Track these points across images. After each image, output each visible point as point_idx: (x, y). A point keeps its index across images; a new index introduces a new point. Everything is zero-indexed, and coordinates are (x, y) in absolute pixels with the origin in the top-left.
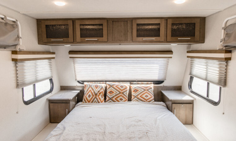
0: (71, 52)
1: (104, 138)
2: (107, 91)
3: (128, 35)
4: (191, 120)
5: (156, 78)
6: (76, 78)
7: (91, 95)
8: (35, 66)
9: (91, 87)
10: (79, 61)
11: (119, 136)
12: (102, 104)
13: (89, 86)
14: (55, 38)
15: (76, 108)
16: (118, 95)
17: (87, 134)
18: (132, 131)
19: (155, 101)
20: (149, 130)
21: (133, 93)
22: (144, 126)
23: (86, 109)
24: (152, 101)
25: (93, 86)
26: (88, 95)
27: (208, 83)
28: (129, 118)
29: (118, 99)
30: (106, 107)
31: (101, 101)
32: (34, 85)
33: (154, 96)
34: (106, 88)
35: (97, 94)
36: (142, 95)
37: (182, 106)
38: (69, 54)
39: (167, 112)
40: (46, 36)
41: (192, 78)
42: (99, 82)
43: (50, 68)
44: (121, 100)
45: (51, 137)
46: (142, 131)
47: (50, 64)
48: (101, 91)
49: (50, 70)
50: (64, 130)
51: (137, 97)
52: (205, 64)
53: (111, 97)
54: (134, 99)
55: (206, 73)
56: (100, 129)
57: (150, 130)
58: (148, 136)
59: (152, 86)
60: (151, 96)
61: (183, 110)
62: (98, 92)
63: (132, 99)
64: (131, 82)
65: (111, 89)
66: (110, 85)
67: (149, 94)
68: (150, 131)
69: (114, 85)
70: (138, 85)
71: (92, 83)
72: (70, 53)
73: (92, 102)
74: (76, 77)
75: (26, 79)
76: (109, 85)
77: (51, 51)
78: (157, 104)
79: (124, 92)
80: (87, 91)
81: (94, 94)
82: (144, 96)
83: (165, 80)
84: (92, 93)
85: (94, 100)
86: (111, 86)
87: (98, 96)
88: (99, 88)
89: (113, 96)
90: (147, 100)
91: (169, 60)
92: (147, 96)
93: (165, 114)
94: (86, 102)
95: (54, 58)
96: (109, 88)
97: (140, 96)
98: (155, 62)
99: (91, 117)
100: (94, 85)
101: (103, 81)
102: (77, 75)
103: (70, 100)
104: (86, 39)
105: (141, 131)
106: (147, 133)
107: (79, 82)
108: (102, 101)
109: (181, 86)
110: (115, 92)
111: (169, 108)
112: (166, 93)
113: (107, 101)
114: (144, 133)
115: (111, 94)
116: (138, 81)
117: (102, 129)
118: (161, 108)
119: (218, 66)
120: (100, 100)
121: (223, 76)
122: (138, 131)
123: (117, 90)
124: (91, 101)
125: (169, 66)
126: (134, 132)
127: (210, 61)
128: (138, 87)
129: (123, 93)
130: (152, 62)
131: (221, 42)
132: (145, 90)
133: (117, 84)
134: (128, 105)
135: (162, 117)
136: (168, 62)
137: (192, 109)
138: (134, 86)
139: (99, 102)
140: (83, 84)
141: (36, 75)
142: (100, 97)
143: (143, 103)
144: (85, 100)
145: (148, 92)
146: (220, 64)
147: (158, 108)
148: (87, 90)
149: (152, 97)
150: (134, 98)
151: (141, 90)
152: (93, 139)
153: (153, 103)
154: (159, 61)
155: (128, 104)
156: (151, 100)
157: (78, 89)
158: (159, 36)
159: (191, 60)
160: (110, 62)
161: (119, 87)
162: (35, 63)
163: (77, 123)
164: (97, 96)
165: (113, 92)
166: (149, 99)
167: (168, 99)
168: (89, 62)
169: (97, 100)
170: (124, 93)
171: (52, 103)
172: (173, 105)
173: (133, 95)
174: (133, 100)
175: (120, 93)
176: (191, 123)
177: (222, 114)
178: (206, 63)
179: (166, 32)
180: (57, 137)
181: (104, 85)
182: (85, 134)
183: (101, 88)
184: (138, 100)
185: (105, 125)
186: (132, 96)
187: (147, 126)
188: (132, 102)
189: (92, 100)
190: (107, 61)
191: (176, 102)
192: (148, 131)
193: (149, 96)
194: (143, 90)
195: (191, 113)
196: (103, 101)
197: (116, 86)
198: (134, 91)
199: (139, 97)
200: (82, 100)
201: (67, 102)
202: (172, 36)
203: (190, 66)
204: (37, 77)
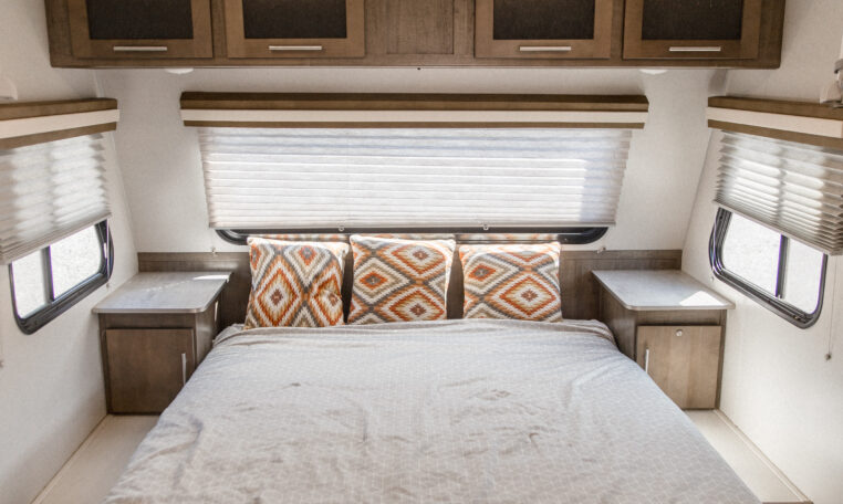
0: (191, 99)
1: (365, 454)
2: (356, 274)
3: (457, 30)
4: (713, 391)
5: (572, 212)
6: (211, 217)
7: (283, 290)
8: (48, 168)
9: (284, 258)
10: (225, 140)
11: (425, 447)
12: (336, 332)
13: (272, 253)
14: (130, 41)
15: (219, 350)
16: (405, 294)
17: (295, 444)
18: (476, 432)
19: (566, 316)
20: (541, 424)
21: (470, 284)
22: (521, 412)
23: (265, 351)
24: (552, 318)
25: (291, 253)
26: (272, 291)
27: (784, 240)
28: (457, 384)
29: (406, 309)
30: (355, 343)
31: (329, 318)
32: (47, 252)
33: (562, 295)
34: (349, 259)
35: (311, 286)
36: (508, 292)
37: (679, 334)
38: (183, 108)
39: (614, 361)
40: (86, 30)
41: (723, 218)
42: (315, 236)
43: (97, 173)
44: (418, 314)
45: (151, 458)
46: (512, 429)
47: (98, 153)
48: (328, 275)
49: (99, 183)
50: (199, 432)
51: (486, 298)
52: (776, 160)
53: (371, 301)
54: (475, 310)
55: (776, 199)
56: (347, 426)
57: (546, 426)
58: (536, 446)
59: (554, 249)
60: (548, 294)
61: (679, 353)
62: (317, 277)
63: (465, 308)
64: (461, 233)
65: (374, 265)
66: (369, 249)
67: (539, 285)
68: (543, 429)
69: (384, 247)
70: (494, 249)
71: (286, 239)
72: (186, 103)
73: (290, 323)
74: (210, 211)
75: (20, 226)
76: (363, 246)
77: (99, 95)
78: (573, 330)
79: (430, 279)
80: (264, 277)
81: (296, 288)
82: (517, 296)
83: (613, 223)
84: (287, 281)
85: (296, 314)
86: (371, 253)
87: (316, 297)
88: (319, 261)
89: (380, 296)
90: (529, 314)
91: (630, 135)
92: (529, 296)
93: (606, 368)
94: (261, 326)
95: (112, 126)
96: (364, 261)
97: (503, 297)
98: (572, 144)
99: (297, 385)
100: (296, 247)
101: (335, 231)
102: (216, 205)
103: (194, 314)
104: (271, 48)
105: (509, 431)
106: (531, 435)
107: (223, 234)
108: (333, 318)
109: (679, 253)
110: (390, 280)
111: (625, 346)
112: (612, 282)
113: (357, 318)
114: (519, 437)
115: (372, 287)
116: (492, 230)
117: (354, 425)
118: (592, 345)
119: (821, 170)
120: (325, 312)
121: (834, 209)
122: (496, 429)
123: (398, 270)
124: (285, 319)
125: (629, 162)
126: (482, 434)
127: (796, 148)
128: (494, 256)
129: (425, 283)
130: (557, 144)
131: (836, 72)
132: (522, 269)
133: (397, 241)
134: (447, 332)
135: (593, 379)
136: (627, 145)
137: (718, 348)
138: (474, 252)
139: (319, 324)
140: (242, 241)
141: (50, 204)
142: (324, 299)
143: (513, 324)
144: (255, 314)
145: (536, 278)
146: (828, 163)
147: (579, 345)
148: (267, 272)
149: (553, 298)
150: (476, 303)
151: (506, 270)
152: (325, 460)
153: (558, 323)
154: (587, 140)
155: (449, 328)
156: (550, 314)
157: (222, 266)
158: (588, 34)
159: (726, 140)
160: (367, 146)
161: (409, 255)
162: (48, 155)
163: (243, 407)
164: (312, 294)
165: (382, 280)
166: (540, 307)
167: (621, 306)
168: (273, 145)
169: (312, 312)
170: (433, 284)
171: (112, 328)
172: (643, 330)
173: (470, 291)
174: (470, 314)
175: (413, 282)
176: (713, 405)
177: (824, 359)
178: (779, 155)
179: (619, 18)
180: (174, 455)
181: (338, 248)
182: (289, 444)
183: (324, 261)
184: (493, 312)
185: (361, 410)
186: (466, 298)
187: (532, 414)
188: (466, 323)
189: (288, 315)
190: (358, 142)
191: (652, 318)
192: (537, 428)
193: (542, 296)
194: (515, 269)
195: (715, 362)
196: (337, 320)
197: (395, 253)
198: (474, 274)
199: (496, 297)
200: (245, 314)
201: (179, 322)
202: (645, 37)
203: (719, 165)
204: (58, 212)
